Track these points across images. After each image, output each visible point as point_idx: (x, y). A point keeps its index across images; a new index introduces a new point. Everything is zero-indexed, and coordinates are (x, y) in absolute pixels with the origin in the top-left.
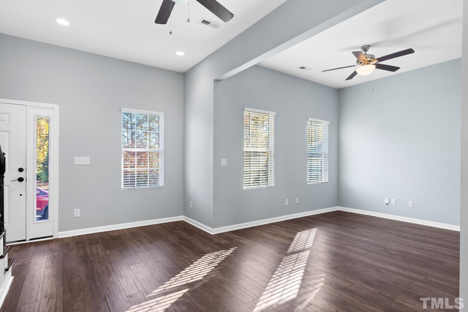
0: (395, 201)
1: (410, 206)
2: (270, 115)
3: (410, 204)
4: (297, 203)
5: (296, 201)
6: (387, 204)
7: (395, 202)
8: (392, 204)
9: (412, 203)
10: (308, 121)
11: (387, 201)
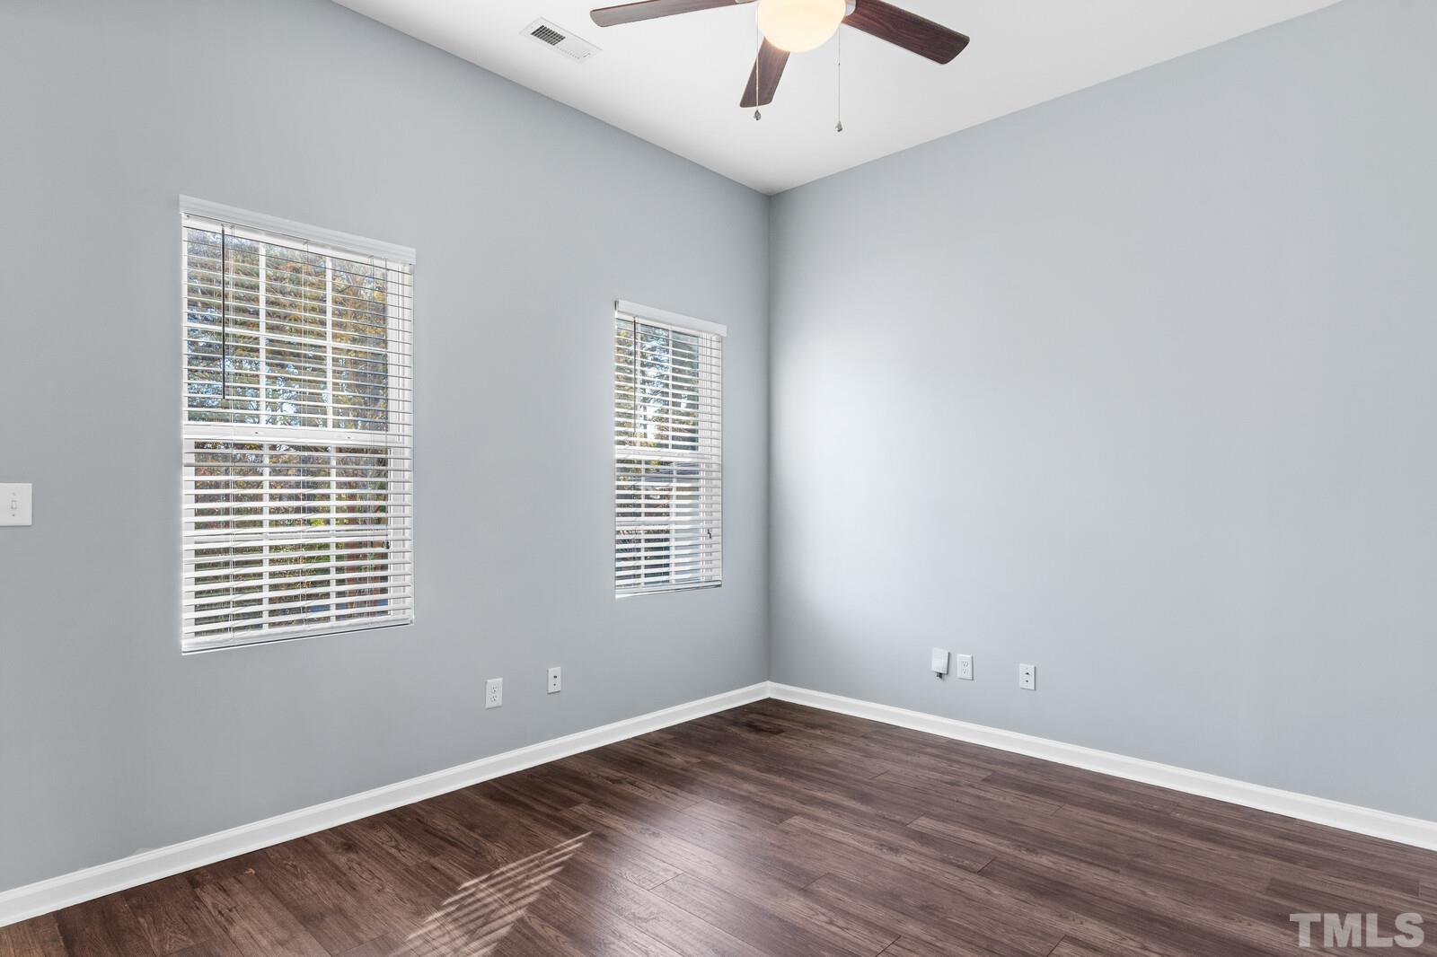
0: (970, 666)
1: (1023, 684)
2: (390, 265)
3: (1023, 677)
4: (558, 688)
5: (551, 681)
6: (940, 675)
7: (970, 670)
8: (960, 674)
9: (1032, 672)
10: (617, 315)
11: (939, 664)
